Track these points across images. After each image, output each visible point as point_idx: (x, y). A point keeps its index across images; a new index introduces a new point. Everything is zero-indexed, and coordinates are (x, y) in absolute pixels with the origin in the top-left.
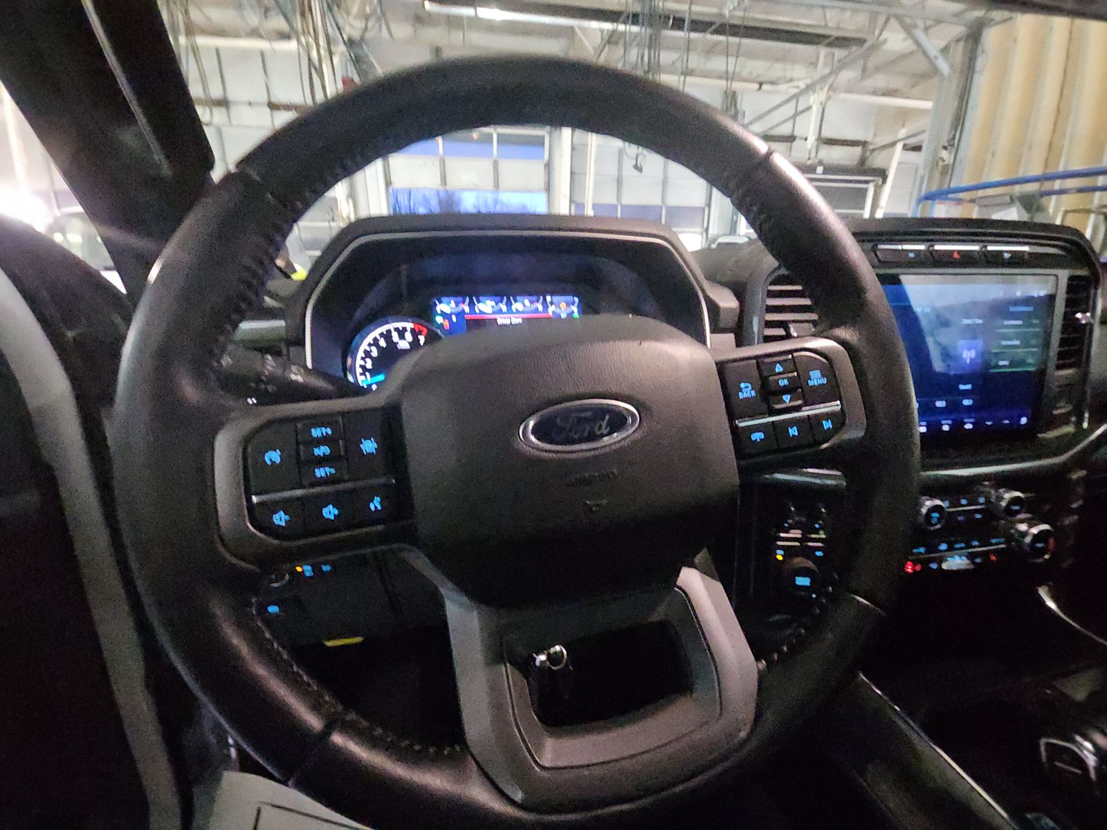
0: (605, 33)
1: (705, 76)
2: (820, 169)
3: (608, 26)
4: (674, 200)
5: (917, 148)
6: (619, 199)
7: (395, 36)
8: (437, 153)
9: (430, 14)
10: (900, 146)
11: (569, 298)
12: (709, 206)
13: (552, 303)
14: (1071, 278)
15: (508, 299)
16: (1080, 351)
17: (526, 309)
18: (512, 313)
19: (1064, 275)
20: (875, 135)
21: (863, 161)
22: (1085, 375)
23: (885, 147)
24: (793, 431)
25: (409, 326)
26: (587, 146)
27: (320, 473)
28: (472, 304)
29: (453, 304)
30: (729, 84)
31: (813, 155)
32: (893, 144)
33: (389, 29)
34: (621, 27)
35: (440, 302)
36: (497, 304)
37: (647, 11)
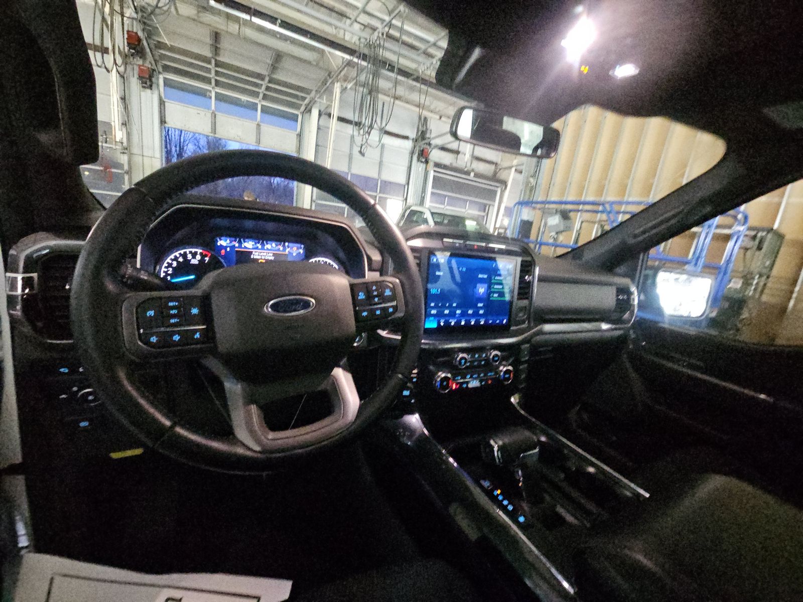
0: (345, 60)
1: (407, 102)
2: (472, 174)
3: (347, 57)
4: (386, 176)
5: (521, 172)
6: (350, 168)
7: (180, 13)
8: (209, 108)
9: (212, 7)
10: (513, 169)
11: (299, 245)
12: (408, 184)
13: (288, 247)
14: (522, 261)
15: (263, 243)
16: (528, 293)
17: (273, 249)
18: (264, 249)
19: (519, 259)
20: (502, 160)
21: (495, 173)
22: (531, 303)
23: (506, 168)
24: (378, 312)
25: (199, 251)
26: (329, 128)
27: (172, 321)
28: (240, 242)
29: (228, 241)
30: (421, 111)
31: (469, 164)
32: (510, 168)
33: (176, 9)
34: (355, 60)
35: (221, 240)
36: (256, 243)
37: (372, 54)
